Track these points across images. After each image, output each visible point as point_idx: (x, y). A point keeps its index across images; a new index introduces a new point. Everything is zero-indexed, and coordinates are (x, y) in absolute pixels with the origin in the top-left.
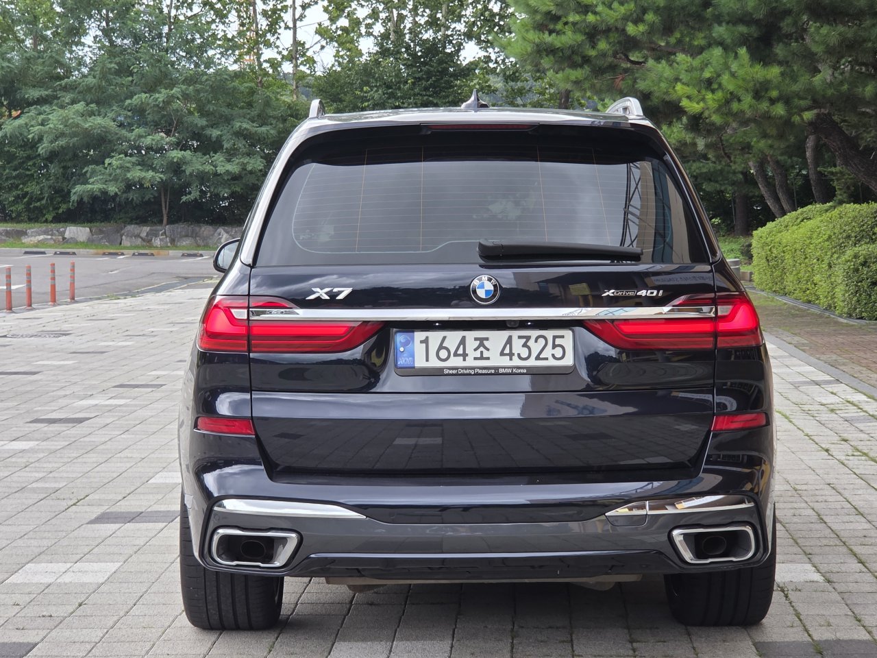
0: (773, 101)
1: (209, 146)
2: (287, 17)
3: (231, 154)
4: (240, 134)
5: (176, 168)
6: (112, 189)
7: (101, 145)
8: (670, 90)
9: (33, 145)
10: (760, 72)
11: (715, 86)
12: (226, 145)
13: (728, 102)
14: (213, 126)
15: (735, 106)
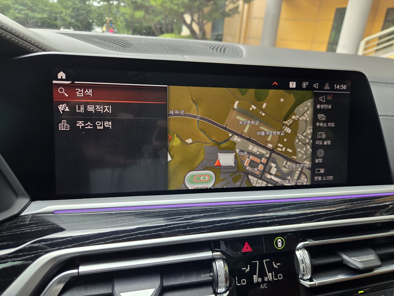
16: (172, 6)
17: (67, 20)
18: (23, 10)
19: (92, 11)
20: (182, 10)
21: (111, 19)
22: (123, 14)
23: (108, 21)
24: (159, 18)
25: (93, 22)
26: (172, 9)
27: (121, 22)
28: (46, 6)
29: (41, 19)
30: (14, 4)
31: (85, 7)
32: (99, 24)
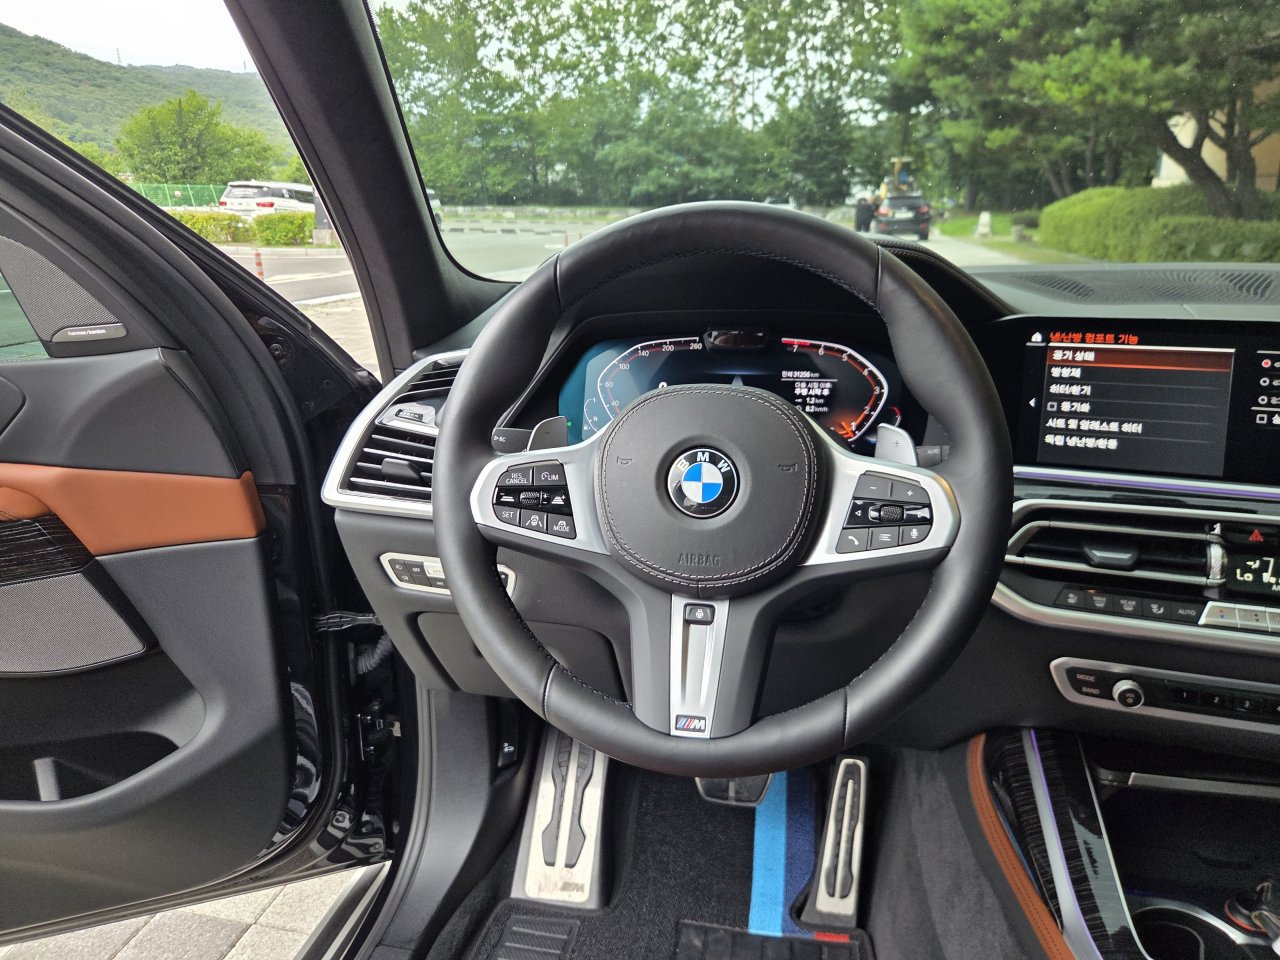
0: (1137, 92)
1: (703, 162)
2: (750, 88)
3: (716, 168)
4: (721, 156)
5: (686, 176)
6: (652, 188)
7: (647, 163)
8: (1039, 87)
9: (612, 164)
10: (1129, 64)
11: (1081, 80)
12: (715, 163)
13: (1092, 94)
14: (707, 150)
15: (1099, 98)
16: (1128, 97)
17: (782, 176)
18: (679, 165)
19: (854, 145)
20: (1167, 105)
21: (907, 159)
22: (948, 142)
23: (897, 167)
24: (1068, 140)
25: (853, 173)
26: (1124, 108)
27: (937, 166)
28: (733, 146)
29: (718, 181)
30: (659, 152)
31: (834, 137)
32: (868, 178)
